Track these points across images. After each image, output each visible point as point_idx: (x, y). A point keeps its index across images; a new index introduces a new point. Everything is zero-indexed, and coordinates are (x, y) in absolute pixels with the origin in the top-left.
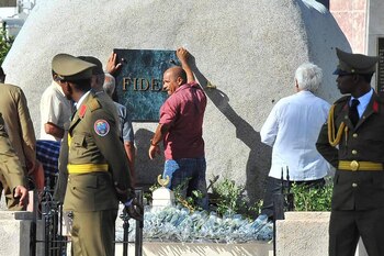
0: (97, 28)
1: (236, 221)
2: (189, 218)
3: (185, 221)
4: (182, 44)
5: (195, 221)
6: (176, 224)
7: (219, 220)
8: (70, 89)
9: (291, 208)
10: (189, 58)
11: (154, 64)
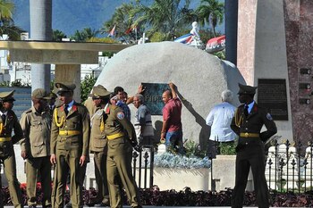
0: (134, 74)
1: (195, 159)
3: (172, 159)
4: (172, 81)
5: (177, 159)
7: (187, 158)
9: (219, 154)
10: (175, 87)
11: (159, 90)
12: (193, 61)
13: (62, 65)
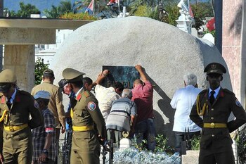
0: (94, 55)
1: (163, 155)
2: (138, 154)
3: (136, 156)
4: (137, 63)
5: (142, 155)
6: (132, 157)
7: (154, 155)
8: (71, 86)
11: (123, 74)
12: (163, 40)
13: (13, 46)
